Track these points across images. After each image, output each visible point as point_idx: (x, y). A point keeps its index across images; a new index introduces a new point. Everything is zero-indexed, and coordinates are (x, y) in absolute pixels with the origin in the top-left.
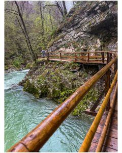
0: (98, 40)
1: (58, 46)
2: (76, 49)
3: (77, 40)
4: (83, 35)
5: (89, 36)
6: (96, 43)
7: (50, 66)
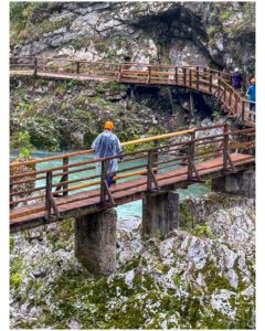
0: (151, 41)
1: (54, 43)
2: (103, 55)
3: (104, 34)
4: (119, 28)
5: (132, 31)
6: (148, 46)
7: (40, 90)
